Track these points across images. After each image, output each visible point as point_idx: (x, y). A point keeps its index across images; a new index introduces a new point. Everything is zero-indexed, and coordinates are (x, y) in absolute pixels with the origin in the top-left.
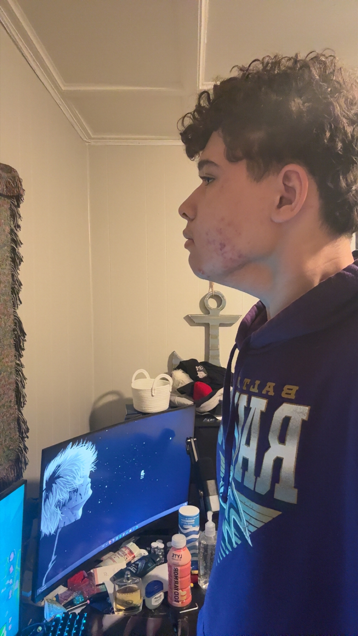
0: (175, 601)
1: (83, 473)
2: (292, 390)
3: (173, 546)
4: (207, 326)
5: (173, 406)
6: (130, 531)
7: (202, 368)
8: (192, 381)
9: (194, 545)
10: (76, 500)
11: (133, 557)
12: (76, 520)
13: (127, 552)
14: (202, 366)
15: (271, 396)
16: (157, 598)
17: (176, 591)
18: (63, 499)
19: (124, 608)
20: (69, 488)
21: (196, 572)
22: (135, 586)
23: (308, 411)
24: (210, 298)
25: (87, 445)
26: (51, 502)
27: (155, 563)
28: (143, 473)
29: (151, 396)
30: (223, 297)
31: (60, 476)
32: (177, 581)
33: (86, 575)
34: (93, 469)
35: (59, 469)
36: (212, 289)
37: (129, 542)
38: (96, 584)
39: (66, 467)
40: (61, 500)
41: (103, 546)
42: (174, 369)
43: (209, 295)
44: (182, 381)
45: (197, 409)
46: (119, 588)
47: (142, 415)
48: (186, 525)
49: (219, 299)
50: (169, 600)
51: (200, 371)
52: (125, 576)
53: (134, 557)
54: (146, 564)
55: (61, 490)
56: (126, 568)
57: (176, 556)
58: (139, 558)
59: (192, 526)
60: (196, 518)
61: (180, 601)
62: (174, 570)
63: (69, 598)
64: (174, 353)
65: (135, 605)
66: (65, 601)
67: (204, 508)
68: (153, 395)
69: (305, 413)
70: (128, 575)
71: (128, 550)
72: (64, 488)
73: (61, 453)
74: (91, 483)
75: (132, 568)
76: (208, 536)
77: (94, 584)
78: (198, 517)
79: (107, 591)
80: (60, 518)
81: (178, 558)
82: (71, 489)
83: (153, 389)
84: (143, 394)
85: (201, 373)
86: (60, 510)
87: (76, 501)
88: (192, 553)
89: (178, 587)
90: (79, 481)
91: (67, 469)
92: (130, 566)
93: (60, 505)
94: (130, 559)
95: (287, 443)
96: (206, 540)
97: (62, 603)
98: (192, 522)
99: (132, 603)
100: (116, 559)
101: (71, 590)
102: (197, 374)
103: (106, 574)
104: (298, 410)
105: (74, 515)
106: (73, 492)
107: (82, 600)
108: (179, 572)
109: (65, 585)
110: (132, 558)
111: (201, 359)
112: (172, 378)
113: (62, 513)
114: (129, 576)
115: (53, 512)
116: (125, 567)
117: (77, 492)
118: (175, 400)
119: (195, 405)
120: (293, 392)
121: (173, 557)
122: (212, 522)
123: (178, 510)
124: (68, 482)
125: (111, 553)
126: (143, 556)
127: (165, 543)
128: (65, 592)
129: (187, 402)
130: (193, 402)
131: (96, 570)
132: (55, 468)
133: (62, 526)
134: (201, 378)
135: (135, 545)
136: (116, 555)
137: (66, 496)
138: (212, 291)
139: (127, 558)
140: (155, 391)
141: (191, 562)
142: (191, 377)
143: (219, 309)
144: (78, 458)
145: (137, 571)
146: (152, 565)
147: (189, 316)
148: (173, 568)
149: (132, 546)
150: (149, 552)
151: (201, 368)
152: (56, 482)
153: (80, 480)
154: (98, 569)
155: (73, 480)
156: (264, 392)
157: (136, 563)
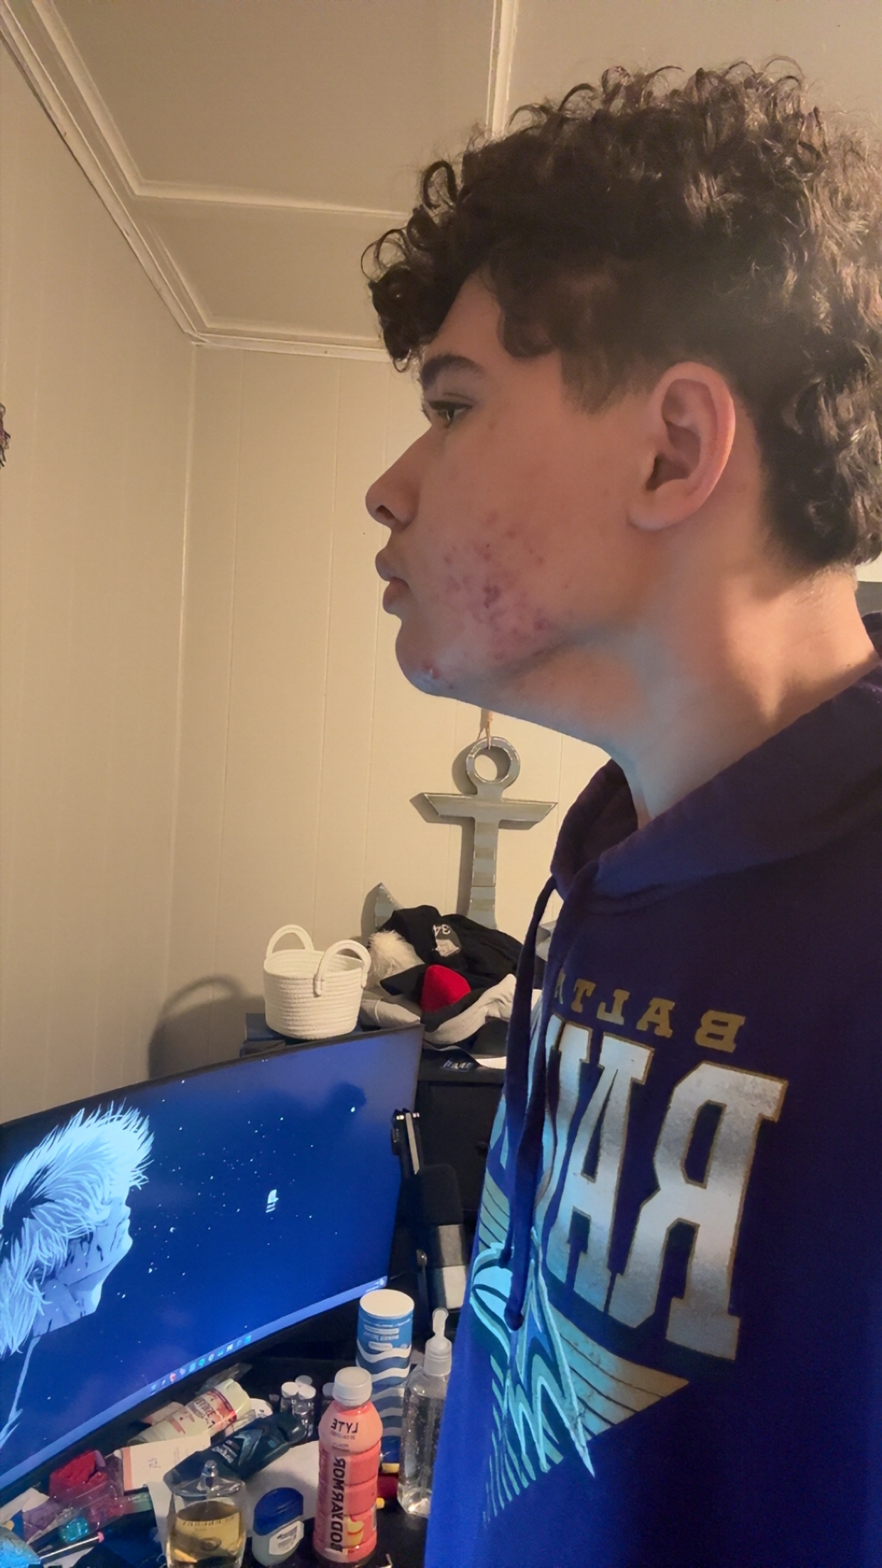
0: (333, 1546)
1: (110, 1193)
2: (725, 1024)
3: (335, 1397)
4: (469, 824)
5: (367, 1024)
6: (230, 1348)
7: (449, 932)
8: (420, 962)
9: (394, 1395)
10: (87, 1264)
11: (230, 1420)
12: (83, 1315)
13: (215, 1404)
14: (448, 927)
15: (663, 1038)
16: (286, 1535)
17: (336, 1519)
18: (49, 1260)
19: (195, 1561)
20: (70, 1230)
21: (394, 1467)
22: (229, 1501)
23: (781, 1096)
24: (480, 753)
25: (125, 1117)
26: (15, 1268)
27: (287, 1439)
28: (273, 1197)
29: (312, 995)
30: (513, 752)
31: (46, 1197)
32: (340, 1494)
33: (102, 1464)
34: (139, 1182)
35: (45, 1179)
36: (487, 733)
37: (225, 1379)
38: (127, 1488)
39: (64, 1174)
40: (46, 1263)
41: (154, 1387)
42: (377, 928)
43: (478, 747)
44: (396, 961)
45: (428, 1036)
46: (185, 1505)
47: (284, 1044)
48: (375, 1341)
49: (502, 757)
50: (317, 1543)
51: (441, 936)
52: (203, 1474)
53: (234, 1419)
54: (264, 1440)
55: (46, 1235)
56: (210, 1448)
57: (341, 1427)
58: (247, 1422)
59: (390, 1345)
60: (402, 1324)
61: (345, 1548)
62: (335, 1464)
63: (48, 1525)
64: (381, 887)
65: (226, 1551)
66: (40, 1531)
67: (428, 1298)
68: (319, 992)
69: (769, 1099)
70: (210, 1470)
71: (219, 1399)
72: (55, 1231)
73: (52, 1135)
74: (130, 1218)
75: (226, 1452)
76: (433, 1375)
77: (118, 1489)
78: (409, 1320)
79: (152, 1512)
80: (38, 1311)
81: (348, 1432)
82: (73, 1234)
83: (319, 978)
84: (291, 989)
85: (446, 945)
86: (41, 1289)
87: (85, 1266)
88: (385, 1416)
89: (341, 1508)
90: (98, 1214)
91: (67, 1179)
92: (220, 1445)
93: (42, 1275)
94: (222, 1424)
95: (711, 1180)
96: (425, 1385)
97: (30, 1537)
98: (392, 1335)
99: (217, 1547)
100: (185, 1423)
101: (58, 1501)
102: (436, 945)
103: (153, 1463)
104: (748, 1088)
105: (77, 1302)
106: (79, 1240)
107: (83, 1530)
108: (347, 1470)
109: (44, 1489)
110: (229, 1423)
111: (447, 906)
112: (369, 951)
113: (44, 1297)
114: (213, 1475)
115: (20, 1292)
116: (208, 1444)
117: (89, 1243)
118: (374, 1010)
119: (424, 1025)
120: (730, 1032)
121: (335, 1428)
122: (445, 1338)
123: (359, 1299)
124: (66, 1214)
125: (175, 1405)
126: (257, 1417)
127: (318, 1386)
128: (40, 1508)
129: (405, 1015)
130: (419, 1016)
131: (129, 1450)
132: (32, 1176)
133: (44, 1331)
134: (443, 957)
135: (238, 1386)
136: (186, 1412)
137: (60, 1252)
138: (487, 737)
139: (214, 1421)
140: (323, 983)
141: (380, 1443)
142: (419, 952)
143: (501, 784)
144: (99, 1150)
145: (236, 1460)
146: (278, 1446)
147: (425, 797)
148: (332, 1460)
149: (231, 1389)
150: (275, 1407)
151: (446, 931)
152: (33, 1213)
153: (101, 1210)
154: (134, 1450)
155: (83, 1208)
156: (642, 1025)
157: (236, 1437)
